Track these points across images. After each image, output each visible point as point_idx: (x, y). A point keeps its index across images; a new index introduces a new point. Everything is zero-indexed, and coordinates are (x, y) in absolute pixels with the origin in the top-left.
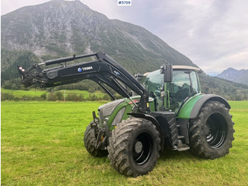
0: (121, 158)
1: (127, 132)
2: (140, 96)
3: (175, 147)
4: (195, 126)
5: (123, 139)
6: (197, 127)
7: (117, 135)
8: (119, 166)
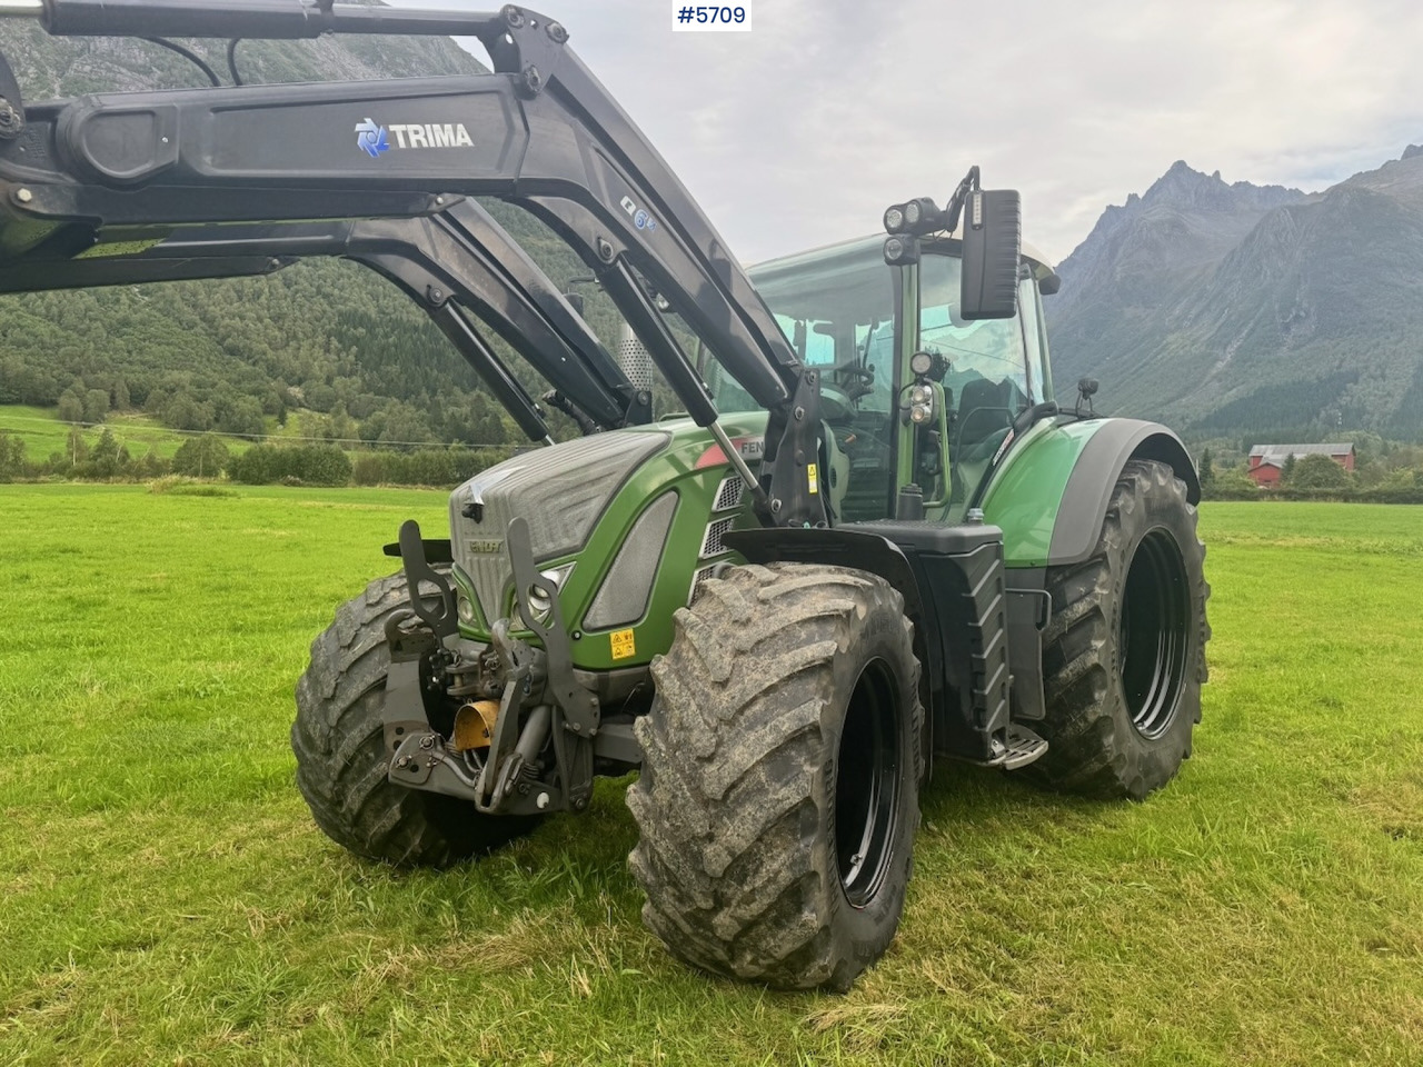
0: (777, 866)
1: (810, 670)
2: (763, 416)
3: (998, 748)
4: (1081, 608)
5: (787, 723)
6: (1096, 612)
7: (724, 700)
8: (748, 926)
